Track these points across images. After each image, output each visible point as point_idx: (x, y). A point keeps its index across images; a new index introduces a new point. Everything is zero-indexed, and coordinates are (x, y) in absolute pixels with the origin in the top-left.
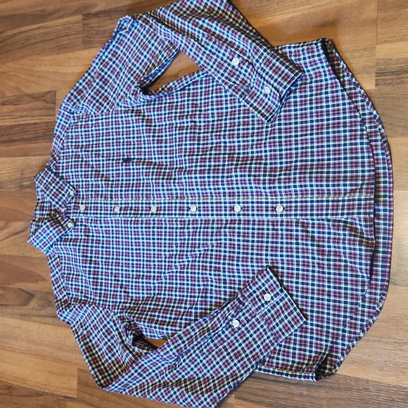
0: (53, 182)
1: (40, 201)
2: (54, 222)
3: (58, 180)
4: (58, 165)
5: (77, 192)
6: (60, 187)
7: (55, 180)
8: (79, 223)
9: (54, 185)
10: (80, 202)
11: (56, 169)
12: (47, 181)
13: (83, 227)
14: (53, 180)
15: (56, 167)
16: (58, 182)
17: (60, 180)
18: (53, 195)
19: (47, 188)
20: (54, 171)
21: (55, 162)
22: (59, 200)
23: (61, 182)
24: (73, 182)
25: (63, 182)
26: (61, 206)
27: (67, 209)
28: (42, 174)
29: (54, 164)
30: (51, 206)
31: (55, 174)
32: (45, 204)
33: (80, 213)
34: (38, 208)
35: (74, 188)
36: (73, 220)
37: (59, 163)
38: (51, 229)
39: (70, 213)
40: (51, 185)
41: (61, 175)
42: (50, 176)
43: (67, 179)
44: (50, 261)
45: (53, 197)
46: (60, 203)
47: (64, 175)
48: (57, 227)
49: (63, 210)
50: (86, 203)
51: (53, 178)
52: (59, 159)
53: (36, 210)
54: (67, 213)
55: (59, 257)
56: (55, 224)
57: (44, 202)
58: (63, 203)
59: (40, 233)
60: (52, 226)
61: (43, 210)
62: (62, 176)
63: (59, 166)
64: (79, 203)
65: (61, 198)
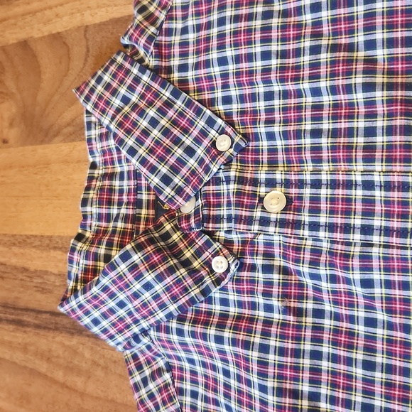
0: (150, 104)
1: (98, 172)
2: (158, 251)
3: (166, 94)
4: (163, 39)
5: (246, 136)
6: (175, 123)
7: (157, 95)
8: (259, 262)
9: (152, 112)
10: (262, 176)
11: (159, 56)
12: (126, 100)
13: (276, 277)
14: (150, 97)
15: (158, 46)
16: (169, 104)
17: (176, 94)
18: (151, 151)
19: (127, 125)
20: (152, 62)
21: (152, 29)
22: (175, 170)
23: (179, 104)
24: (227, 100)
25: (189, 104)
26: (179, 191)
27: (208, 205)
28: (107, 78)
29: (151, 39)
30: (138, 188)
31: (156, 72)
32: (116, 183)
33: (265, 222)
34: (92, 195)
35: (231, 123)
36: (228, 244)
37: (169, 32)
38: (149, 277)
39: (218, 219)
40: (142, 113)
41: (176, 75)
42: (137, 80)
43: (200, 90)
44: (138, 378)
45: (152, 160)
46: (177, 180)
47: (190, 74)
48: (171, 270)
49: (188, 208)
50: (287, 184)
51: (148, 88)
52: (170, 18)
53: (85, 202)
54: (207, 219)
55: (170, 368)
56: (164, 259)
57: (111, 176)
58: (187, 181)
59: (105, 289)
60: (152, 267)
61: (110, 203)
62: (183, 82)
63: (169, 46)
64: (255, 182)
65: (181, 162)
